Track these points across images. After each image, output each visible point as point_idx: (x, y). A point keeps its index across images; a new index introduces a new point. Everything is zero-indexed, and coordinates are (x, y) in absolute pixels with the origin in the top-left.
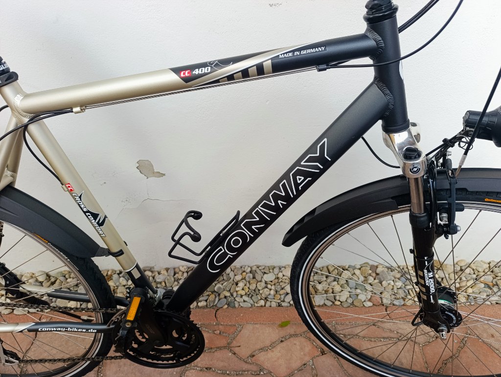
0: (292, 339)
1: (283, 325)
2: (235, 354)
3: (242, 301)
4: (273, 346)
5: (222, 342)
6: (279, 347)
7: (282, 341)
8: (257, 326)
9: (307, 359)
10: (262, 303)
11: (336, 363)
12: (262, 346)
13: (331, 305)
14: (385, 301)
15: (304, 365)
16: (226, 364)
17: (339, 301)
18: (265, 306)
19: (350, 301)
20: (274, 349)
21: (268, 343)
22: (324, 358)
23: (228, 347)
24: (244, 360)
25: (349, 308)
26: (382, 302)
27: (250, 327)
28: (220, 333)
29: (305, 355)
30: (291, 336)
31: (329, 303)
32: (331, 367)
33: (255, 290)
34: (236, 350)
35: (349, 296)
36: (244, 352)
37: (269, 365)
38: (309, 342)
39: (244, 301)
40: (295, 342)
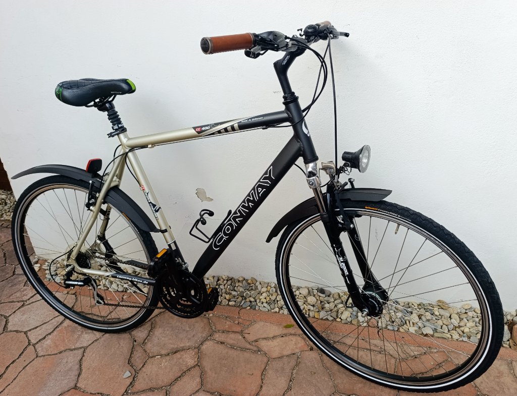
0: (291, 337)
1: (287, 327)
2: (244, 338)
3: (263, 306)
4: (274, 337)
5: (239, 329)
6: (279, 340)
7: (282, 337)
8: (267, 324)
9: (297, 351)
10: (277, 310)
11: (319, 358)
12: (266, 336)
13: (332, 320)
14: (380, 324)
15: (294, 354)
16: (235, 342)
17: (340, 318)
18: (279, 312)
19: (349, 320)
20: (274, 340)
21: (271, 336)
22: (311, 352)
23: (241, 333)
24: (249, 343)
25: (346, 325)
26: (378, 325)
27: (262, 323)
28: (238, 323)
29: (296, 348)
30: (291, 334)
31: (331, 319)
32: (314, 359)
33: (274, 301)
34: (246, 336)
35: (349, 316)
36: (251, 338)
37: (266, 349)
38: (303, 341)
39: (264, 307)
40: (292, 339)
